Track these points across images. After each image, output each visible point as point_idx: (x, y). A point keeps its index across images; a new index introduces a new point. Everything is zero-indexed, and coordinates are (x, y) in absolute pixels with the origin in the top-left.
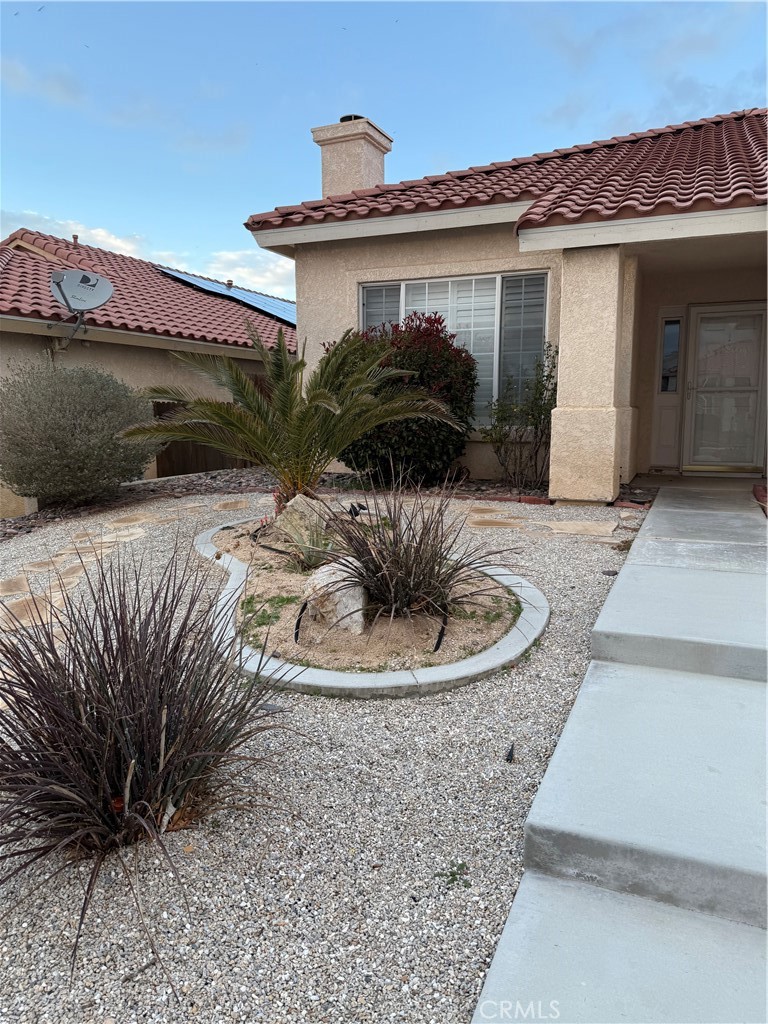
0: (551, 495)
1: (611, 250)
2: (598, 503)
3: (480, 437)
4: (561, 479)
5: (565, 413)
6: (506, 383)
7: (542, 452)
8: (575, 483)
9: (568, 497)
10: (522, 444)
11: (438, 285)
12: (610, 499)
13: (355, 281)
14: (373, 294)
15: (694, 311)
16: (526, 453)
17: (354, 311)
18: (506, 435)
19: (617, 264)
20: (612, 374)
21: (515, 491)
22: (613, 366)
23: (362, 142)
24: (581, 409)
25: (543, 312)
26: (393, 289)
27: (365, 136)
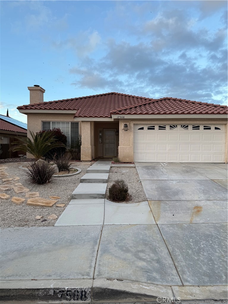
0: (81, 160)
1: (88, 122)
2: (89, 161)
3: (68, 151)
4: (83, 157)
5: (83, 146)
6: (72, 141)
7: (79, 153)
8: (85, 158)
9: (84, 160)
10: (76, 152)
11: (58, 123)
13: (41, 120)
14: (44, 123)
15: (104, 129)
16: (76, 154)
17: (41, 126)
18: (73, 150)
19: (90, 124)
21: (75, 160)
22: (90, 139)
23: (39, 91)
24: (85, 146)
25: (78, 129)
26: (49, 123)
27: (40, 90)
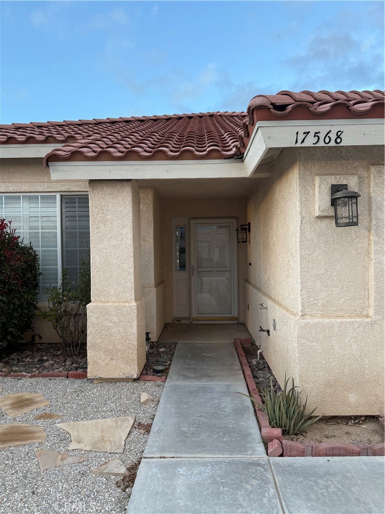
0: (89, 375)
1: (125, 183)
2: (127, 380)
4: (97, 361)
5: (97, 307)
8: (108, 364)
9: (103, 376)
11: (12, 198)
12: (135, 376)
15: (192, 222)
19: (131, 194)
20: (132, 277)
22: (132, 271)
24: (110, 304)
